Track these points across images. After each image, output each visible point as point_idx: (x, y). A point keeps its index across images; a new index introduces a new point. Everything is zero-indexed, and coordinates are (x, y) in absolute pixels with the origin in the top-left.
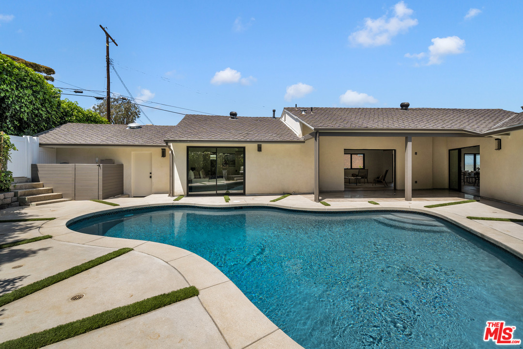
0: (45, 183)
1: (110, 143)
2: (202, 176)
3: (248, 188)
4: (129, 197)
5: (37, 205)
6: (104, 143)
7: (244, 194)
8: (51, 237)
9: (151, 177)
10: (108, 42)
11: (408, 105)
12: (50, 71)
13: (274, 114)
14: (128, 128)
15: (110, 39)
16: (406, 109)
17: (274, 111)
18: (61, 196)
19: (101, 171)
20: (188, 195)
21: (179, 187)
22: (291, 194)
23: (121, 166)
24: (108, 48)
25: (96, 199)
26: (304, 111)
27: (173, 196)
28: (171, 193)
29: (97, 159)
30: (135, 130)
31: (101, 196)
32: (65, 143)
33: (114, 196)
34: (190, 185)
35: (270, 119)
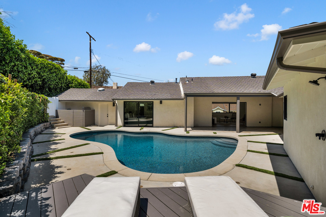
0: (61, 119)
1: (89, 100)
2: (134, 116)
3: (155, 123)
4: (97, 126)
5: (58, 128)
6: (86, 100)
7: (152, 126)
8: (64, 139)
9: (108, 116)
10: (90, 40)
11: (255, 75)
12: (62, 60)
13: (176, 81)
14: (98, 91)
15: (92, 39)
16: (254, 77)
17: (176, 79)
18: (67, 125)
19: (84, 113)
20: (124, 126)
21: (120, 122)
22: (178, 127)
23: (94, 111)
24: (90, 43)
25: (82, 127)
26: (188, 81)
27: (117, 126)
28: (116, 125)
29: (83, 107)
30: (101, 92)
31: (84, 125)
32: (69, 100)
33: (90, 125)
34: (125, 121)
35: (174, 84)
